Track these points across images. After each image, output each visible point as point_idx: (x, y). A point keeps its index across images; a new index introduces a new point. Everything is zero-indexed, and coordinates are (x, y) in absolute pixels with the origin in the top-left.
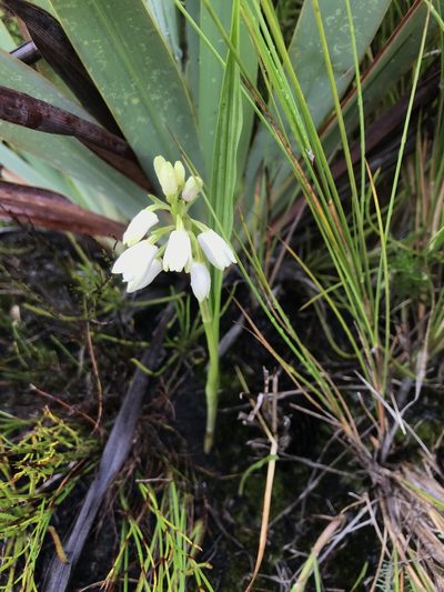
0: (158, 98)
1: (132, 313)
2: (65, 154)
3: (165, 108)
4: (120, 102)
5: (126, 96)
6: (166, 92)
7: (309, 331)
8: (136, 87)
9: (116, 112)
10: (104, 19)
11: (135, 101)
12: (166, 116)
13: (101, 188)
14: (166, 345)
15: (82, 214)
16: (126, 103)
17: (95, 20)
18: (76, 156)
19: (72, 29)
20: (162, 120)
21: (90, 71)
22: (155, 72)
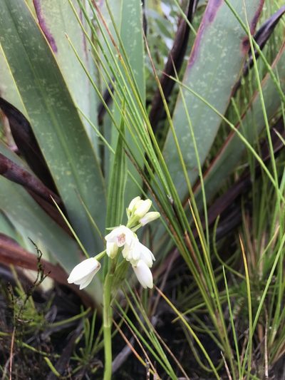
0: (83, 173)
1: (49, 333)
2: (19, 207)
3: (87, 181)
4: (59, 172)
5: (63, 169)
6: (89, 171)
7: (181, 353)
8: (70, 164)
9: (56, 178)
10: (55, 122)
11: (69, 173)
12: (87, 186)
13: (40, 234)
14: (72, 358)
15: (25, 254)
16: (62, 173)
17: (49, 122)
18: (26, 209)
19: (36, 125)
20: (85, 189)
21: (43, 150)
22: (82, 157)
